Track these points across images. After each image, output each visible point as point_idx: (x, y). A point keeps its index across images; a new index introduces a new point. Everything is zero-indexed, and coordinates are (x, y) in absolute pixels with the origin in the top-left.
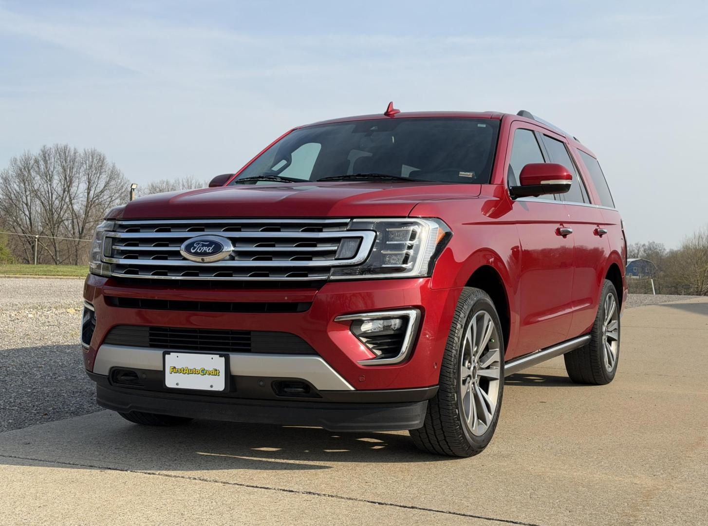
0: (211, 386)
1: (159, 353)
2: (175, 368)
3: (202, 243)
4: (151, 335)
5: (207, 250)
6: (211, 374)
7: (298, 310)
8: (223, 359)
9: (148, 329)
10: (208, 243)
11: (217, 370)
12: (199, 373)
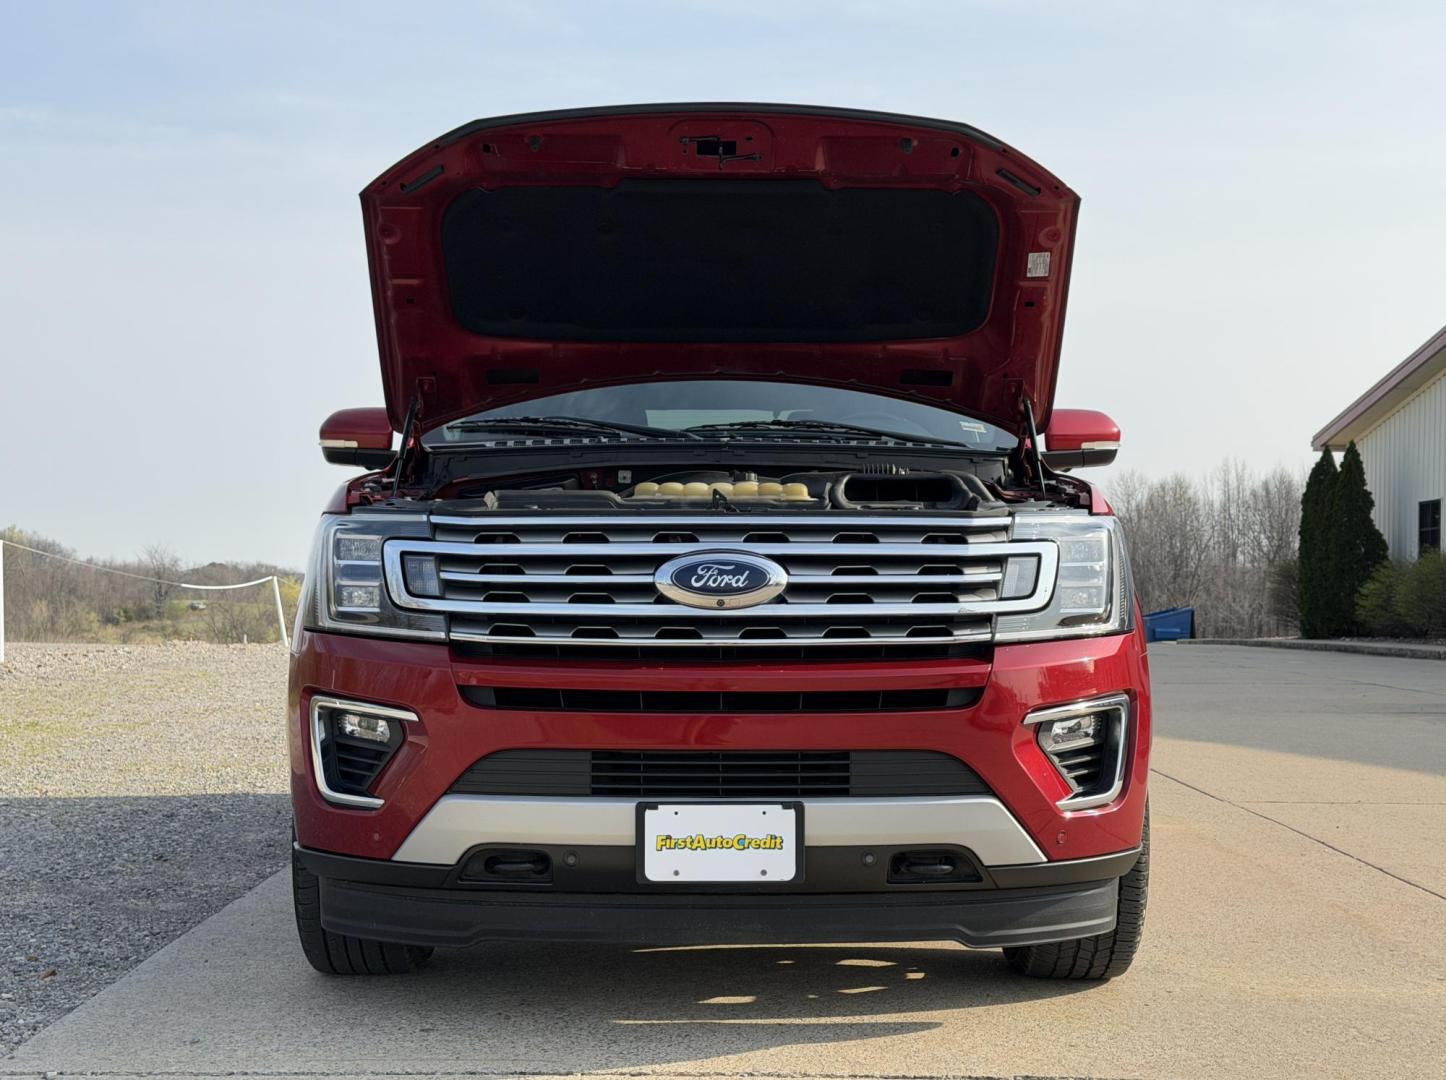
0: (764, 873)
1: (626, 808)
2: (669, 837)
3: (716, 566)
4: (595, 768)
5: (733, 582)
6: (763, 846)
7: (949, 704)
8: (792, 813)
9: (589, 756)
10: (732, 567)
11: (776, 838)
12: (732, 846)
